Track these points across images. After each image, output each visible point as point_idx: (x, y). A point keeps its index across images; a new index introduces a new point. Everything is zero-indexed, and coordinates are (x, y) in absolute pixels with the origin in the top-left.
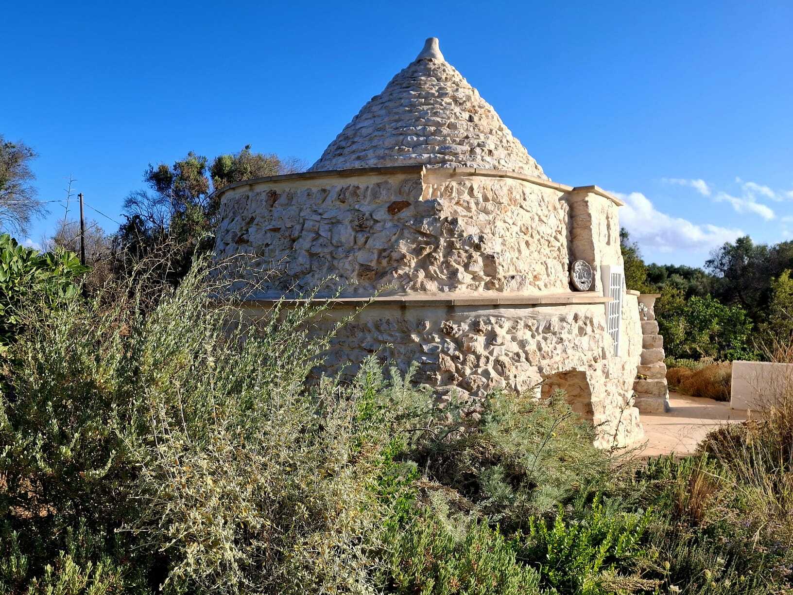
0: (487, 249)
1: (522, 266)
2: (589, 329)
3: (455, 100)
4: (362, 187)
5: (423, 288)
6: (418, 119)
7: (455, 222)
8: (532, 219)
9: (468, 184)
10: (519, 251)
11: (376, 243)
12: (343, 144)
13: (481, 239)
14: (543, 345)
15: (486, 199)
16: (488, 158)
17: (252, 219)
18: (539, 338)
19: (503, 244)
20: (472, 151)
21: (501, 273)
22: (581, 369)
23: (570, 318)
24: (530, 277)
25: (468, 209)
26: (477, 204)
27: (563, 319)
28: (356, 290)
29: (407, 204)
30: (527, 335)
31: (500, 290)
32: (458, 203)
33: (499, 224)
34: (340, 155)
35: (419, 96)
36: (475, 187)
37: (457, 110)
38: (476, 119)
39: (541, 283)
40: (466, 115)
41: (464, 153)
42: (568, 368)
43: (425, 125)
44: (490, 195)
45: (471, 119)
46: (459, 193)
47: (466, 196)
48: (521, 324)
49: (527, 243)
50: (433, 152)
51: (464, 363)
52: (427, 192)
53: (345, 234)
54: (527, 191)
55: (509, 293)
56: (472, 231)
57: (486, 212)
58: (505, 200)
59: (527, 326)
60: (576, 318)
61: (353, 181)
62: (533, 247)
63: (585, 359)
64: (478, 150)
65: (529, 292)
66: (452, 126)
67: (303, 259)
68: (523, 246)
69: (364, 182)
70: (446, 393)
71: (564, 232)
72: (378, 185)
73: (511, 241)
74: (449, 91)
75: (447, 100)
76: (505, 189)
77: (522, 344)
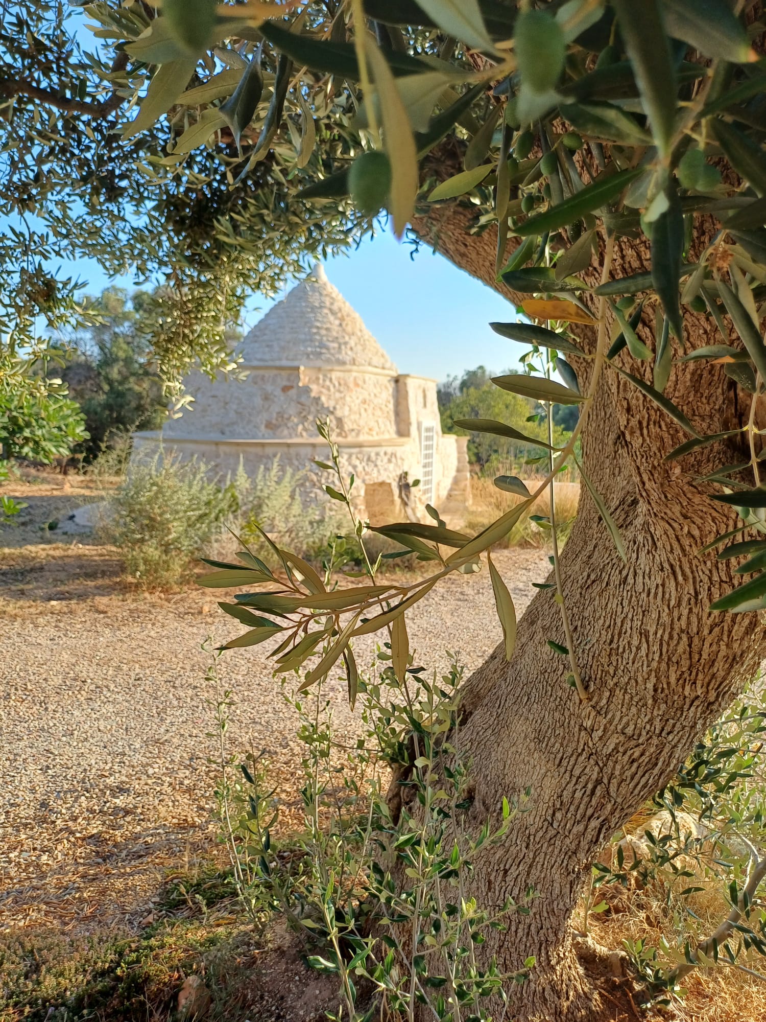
0: (339, 413)
1: (362, 423)
2: (393, 460)
3: (331, 310)
4: (267, 375)
5: (302, 436)
6: (306, 323)
7: (319, 398)
8: (369, 395)
9: (329, 376)
10: (360, 414)
11: (275, 409)
12: (258, 333)
13: (335, 408)
14: (366, 468)
15: (340, 384)
16: (349, 353)
17: (199, 389)
18: (364, 464)
19: (350, 410)
20: (340, 348)
21: (346, 428)
22: (388, 481)
23: (382, 454)
24: (366, 429)
25: (329, 389)
26: (334, 386)
27: (377, 454)
28: (263, 435)
29: (292, 387)
30: (357, 463)
31: (346, 437)
32: (323, 387)
33: (348, 399)
34: (256, 342)
35: (307, 307)
36: (333, 378)
37: (331, 318)
38: (344, 325)
39: (374, 433)
40: (337, 322)
41: (334, 348)
42: (380, 480)
43: (310, 328)
44: (342, 382)
45: (341, 325)
46: (324, 380)
47: (328, 383)
48: (354, 457)
49: (365, 410)
50: (316, 347)
51: (321, 476)
52: (304, 380)
53: (258, 401)
54: (367, 379)
55: (351, 439)
56: (331, 404)
57: (340, 391)
58: (351, 385)
59: (357, 458)
60: (385, 454)
61: (261, 372)
62: (370, 411)
63: (391, 476)
64: (343, 347)
65: (363, 438)
66: (328, 329)
67: (232, 415)
68: (363, 411)
69: (267, 373)
70: (311, 492)
71: (392, 401)
72: (276, 375)
73: (355, 409)
74: (328, 304)
75: (326, 311)
76: (352, 379)
77: (355, 467)
